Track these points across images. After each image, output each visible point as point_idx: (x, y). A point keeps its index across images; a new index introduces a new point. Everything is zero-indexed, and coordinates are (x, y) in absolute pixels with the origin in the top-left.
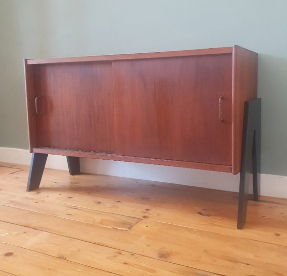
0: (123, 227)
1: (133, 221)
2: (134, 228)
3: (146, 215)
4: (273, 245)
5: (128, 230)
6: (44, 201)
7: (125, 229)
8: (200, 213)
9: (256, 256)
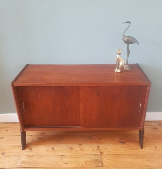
0: (99, 164)
1: (99, 158)
2: (103, 162)
3: (101, 151)
4: (159, 155)
5: (102, 165)
6: (42, 156)
7: (100, 165)
8: (120, 142)
9: (158, 164)
